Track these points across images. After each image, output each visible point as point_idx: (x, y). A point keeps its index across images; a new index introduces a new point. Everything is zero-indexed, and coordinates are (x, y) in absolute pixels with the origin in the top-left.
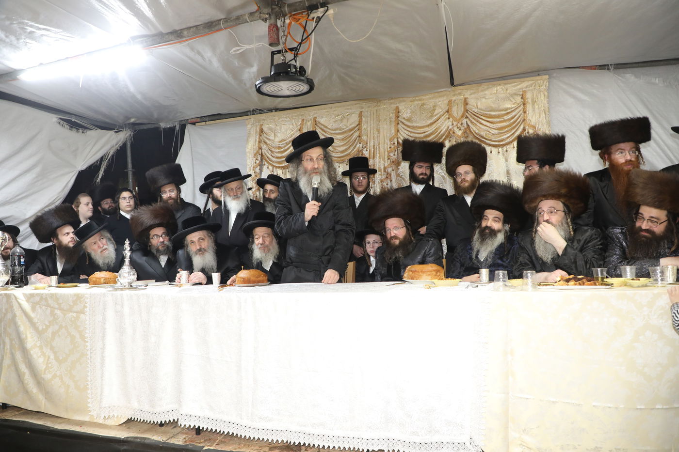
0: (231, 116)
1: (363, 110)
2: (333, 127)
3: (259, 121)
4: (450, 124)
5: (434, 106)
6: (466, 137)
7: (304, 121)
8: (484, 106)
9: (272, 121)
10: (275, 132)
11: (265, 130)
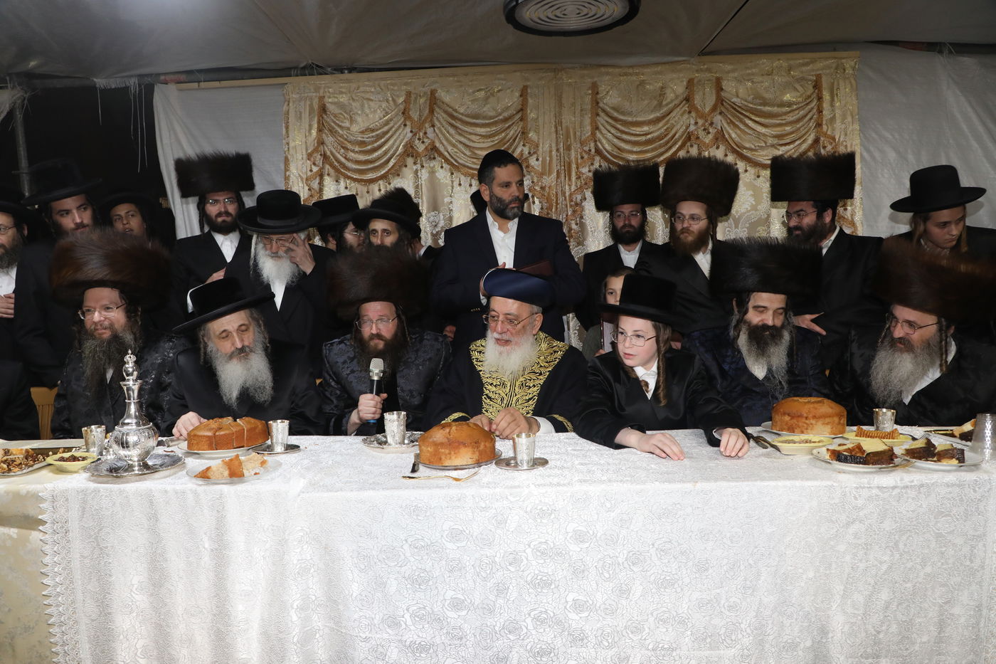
1: (530, 83)
3: (317, 89)
4: (692, 122)
5: (662, 88)
6: (718, 148)
7: (412, 95)
8: (749, 96)
9: (344, 90)
10: (351, 113)
11: (330, 107)
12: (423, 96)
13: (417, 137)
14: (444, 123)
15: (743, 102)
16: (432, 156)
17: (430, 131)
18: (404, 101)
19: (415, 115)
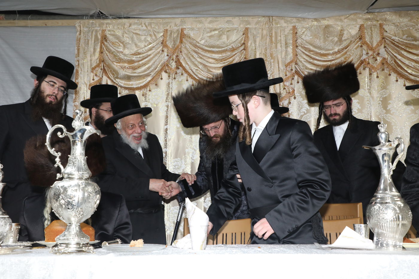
1: (251, 26)
2: (208, 43)
3: (101, 25)
4: (364, 52)
5: (341, 30)
6: (383, 70)
7: (168, 31)
8: (404, 35)
9: (120, 27)
10: (124, 43)
11: (110, 37)
12: (176, 32)
13: (172, 58)
14: (190, 50)
15: (399, 39)
18: (163, 35)
19: (170, 44)
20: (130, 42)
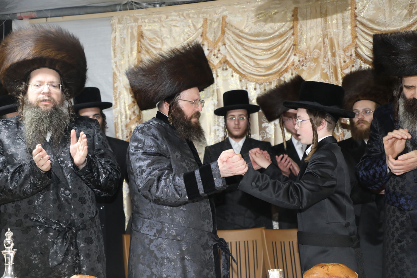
0: (89, 10)
1: (300, 5)
2: (252, 31)
3: (136, 20)
7: (208, 21)
9: (156, 20)
10: (162, 37)
11: (147, 34)
12: (217, 21)
13: (213, 53)
14: (233, 42)
16: (225, 68)
17: (222, 48)
18: (203, 26)
19: (210, 37)
20: (168, 36)
